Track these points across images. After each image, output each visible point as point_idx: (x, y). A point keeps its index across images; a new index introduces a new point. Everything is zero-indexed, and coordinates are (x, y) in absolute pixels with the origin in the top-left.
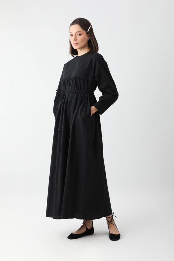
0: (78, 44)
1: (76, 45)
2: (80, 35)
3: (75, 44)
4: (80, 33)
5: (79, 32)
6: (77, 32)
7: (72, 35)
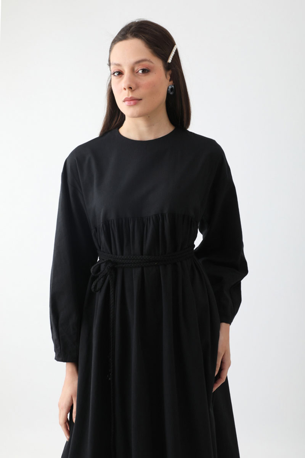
0: (141, 100)
1: (135, 104)
2: (145, 71)
3: (132, 99)
4: (146, 64)
5: (144, 63)
6: (138, 62)
7: (120, 73)
